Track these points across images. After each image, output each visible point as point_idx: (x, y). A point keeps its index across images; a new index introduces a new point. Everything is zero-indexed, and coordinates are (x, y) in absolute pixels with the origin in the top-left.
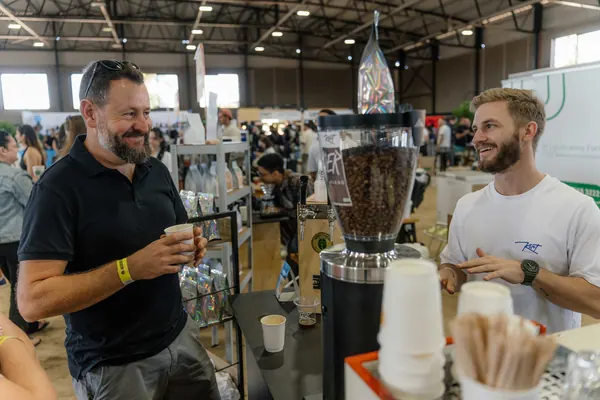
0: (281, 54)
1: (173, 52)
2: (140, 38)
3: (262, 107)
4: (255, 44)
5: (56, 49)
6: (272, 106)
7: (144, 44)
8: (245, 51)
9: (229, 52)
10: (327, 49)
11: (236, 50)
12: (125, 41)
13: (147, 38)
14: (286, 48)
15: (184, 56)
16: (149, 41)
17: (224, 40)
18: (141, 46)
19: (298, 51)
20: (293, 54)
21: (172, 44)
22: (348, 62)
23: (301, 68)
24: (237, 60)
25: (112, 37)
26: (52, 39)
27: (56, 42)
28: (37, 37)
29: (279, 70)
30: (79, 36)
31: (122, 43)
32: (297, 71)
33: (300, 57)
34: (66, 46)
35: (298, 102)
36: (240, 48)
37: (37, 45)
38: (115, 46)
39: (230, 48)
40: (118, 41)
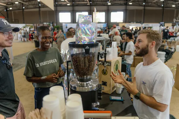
0: (138, 5)
1: (104, 5)
2: (95, 2)
3: (130, 22)
4: (130, 2)
5: (73, 6)
6: (134, 22)
7: (96, 3)
8: (126, 4)
9: (121, 5)
10: (154, 3)
11: (123, 4)
12: (91, 3)
13: (97, 2)
14: (140, 3)
15: (107, 6)
16: (98, 3)
17: (120, 1)
18: (95, 4)
19: (144, 4)
20: (142, 5)
21: (104, 3)
22: (161, 7)
23: (144, 9)
24: (123, 7)
25: (87, 2)
26: (72, 3)
27: (73, 4)
28: (68, 2)
29: (137, 10)
30: (79, 2)
31: (90, 3)
32: (143, 10)
33: (145, 6)
34: (75, 5)
35: (142, 21)
36: (124, 3)
37: (68, 5)
38: (88, 4)
39: (122, 4)
40: (89, 3)
